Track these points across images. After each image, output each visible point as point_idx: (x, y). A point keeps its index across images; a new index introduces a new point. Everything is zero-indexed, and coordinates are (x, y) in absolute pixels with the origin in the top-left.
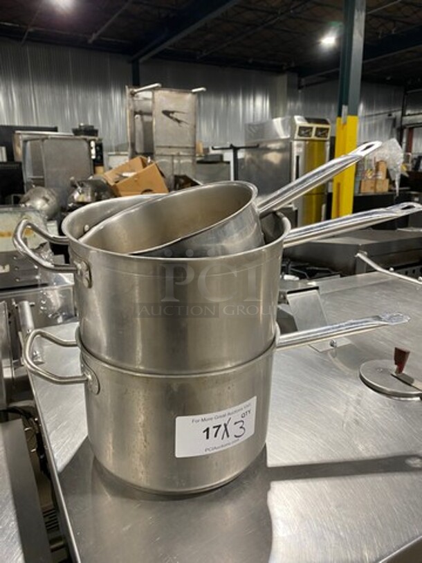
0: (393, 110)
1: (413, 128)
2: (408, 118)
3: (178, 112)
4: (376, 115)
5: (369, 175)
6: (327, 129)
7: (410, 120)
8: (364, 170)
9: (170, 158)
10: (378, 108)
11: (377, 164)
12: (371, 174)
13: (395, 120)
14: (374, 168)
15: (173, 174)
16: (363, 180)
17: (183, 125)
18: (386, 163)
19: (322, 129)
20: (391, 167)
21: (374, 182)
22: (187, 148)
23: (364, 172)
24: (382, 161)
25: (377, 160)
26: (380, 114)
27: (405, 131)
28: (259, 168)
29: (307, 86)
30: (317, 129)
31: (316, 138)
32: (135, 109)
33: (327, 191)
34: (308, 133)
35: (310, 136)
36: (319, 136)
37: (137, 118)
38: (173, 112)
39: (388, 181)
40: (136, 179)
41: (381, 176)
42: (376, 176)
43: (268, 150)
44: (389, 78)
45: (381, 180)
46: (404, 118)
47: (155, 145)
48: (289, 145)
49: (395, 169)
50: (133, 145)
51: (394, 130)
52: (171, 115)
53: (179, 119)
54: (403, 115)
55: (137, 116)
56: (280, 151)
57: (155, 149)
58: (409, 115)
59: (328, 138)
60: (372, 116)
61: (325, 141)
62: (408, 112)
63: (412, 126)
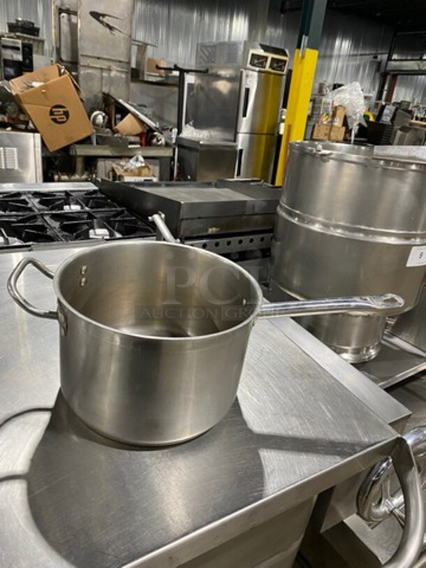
0: (380, 52)
1: (397, 75)
2: (393, 62)
3: (110, 16)
4: (361, 55)
5: (325, 120)
6: (285, 61)
7: (395, 66)
8: (319, 113)
9: (99, 71)
10: (364, 48)
11: (335, 109)
12: (327, 120)
13: (380, 63)
14: (331, 113)
15: (101, 91)
16: (317, 125)
17: (115, 32)
18: (344, 108)
19: (278, 61)
20: (350, 114)
21: (329, 127)
22: (120, 62)
23: (319, 116)
24: (341, 106)
25: (336, 104)
26: (366, 55)
27: (389, 77)
28: (207, 96)
29: (291, 10)
30: (273, 59)
31: (270, 70)
32: (62, 5)
33: (278, 133)
34: (262, 63)
35: (264, 67)
36: (273, 69)
37: (63, 17)
38: (104, 15)
39: (344, 128)
40: (43, 91)
41: (338, 122)
42: (332, 122)
43: (218, 77)
44: (379, 15)
45: (337, 127)
46: (390, 63)
47: (80, 53)
48: (239, 75)
49: (354, 117)
50: (58, 51)
51: (378, 75)
52: (101, 18)
53: (111, 25)
54: (389, 59)
55: (63, 14)
56: (230, 79)
57: (80, 58)
58: (395, 60)
59: (285, 72)
60: (357, 55)
61: (282, 75)
62: (395, 57)
63: (395, 73)
